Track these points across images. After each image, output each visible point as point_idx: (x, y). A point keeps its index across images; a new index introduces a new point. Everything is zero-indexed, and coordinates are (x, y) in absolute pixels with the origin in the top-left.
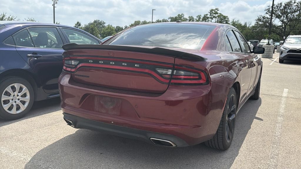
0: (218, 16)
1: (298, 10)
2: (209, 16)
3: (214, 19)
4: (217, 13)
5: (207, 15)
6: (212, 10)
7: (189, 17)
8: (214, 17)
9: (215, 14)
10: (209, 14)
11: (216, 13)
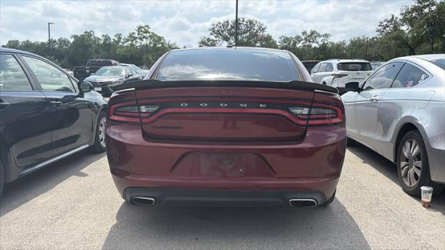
0: (150, 36)
1: (247, 31)
2: (136, 35)
3: (144, 40)
4: (149, 33)
5: (134, 34)
6: (140, 28)
7: (103, 36)
8: (144, 37)
9: (145, 33)
10: (137, 33)
11: (147, 32)
